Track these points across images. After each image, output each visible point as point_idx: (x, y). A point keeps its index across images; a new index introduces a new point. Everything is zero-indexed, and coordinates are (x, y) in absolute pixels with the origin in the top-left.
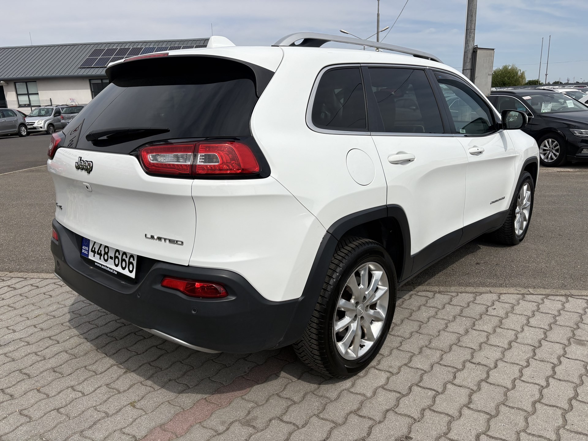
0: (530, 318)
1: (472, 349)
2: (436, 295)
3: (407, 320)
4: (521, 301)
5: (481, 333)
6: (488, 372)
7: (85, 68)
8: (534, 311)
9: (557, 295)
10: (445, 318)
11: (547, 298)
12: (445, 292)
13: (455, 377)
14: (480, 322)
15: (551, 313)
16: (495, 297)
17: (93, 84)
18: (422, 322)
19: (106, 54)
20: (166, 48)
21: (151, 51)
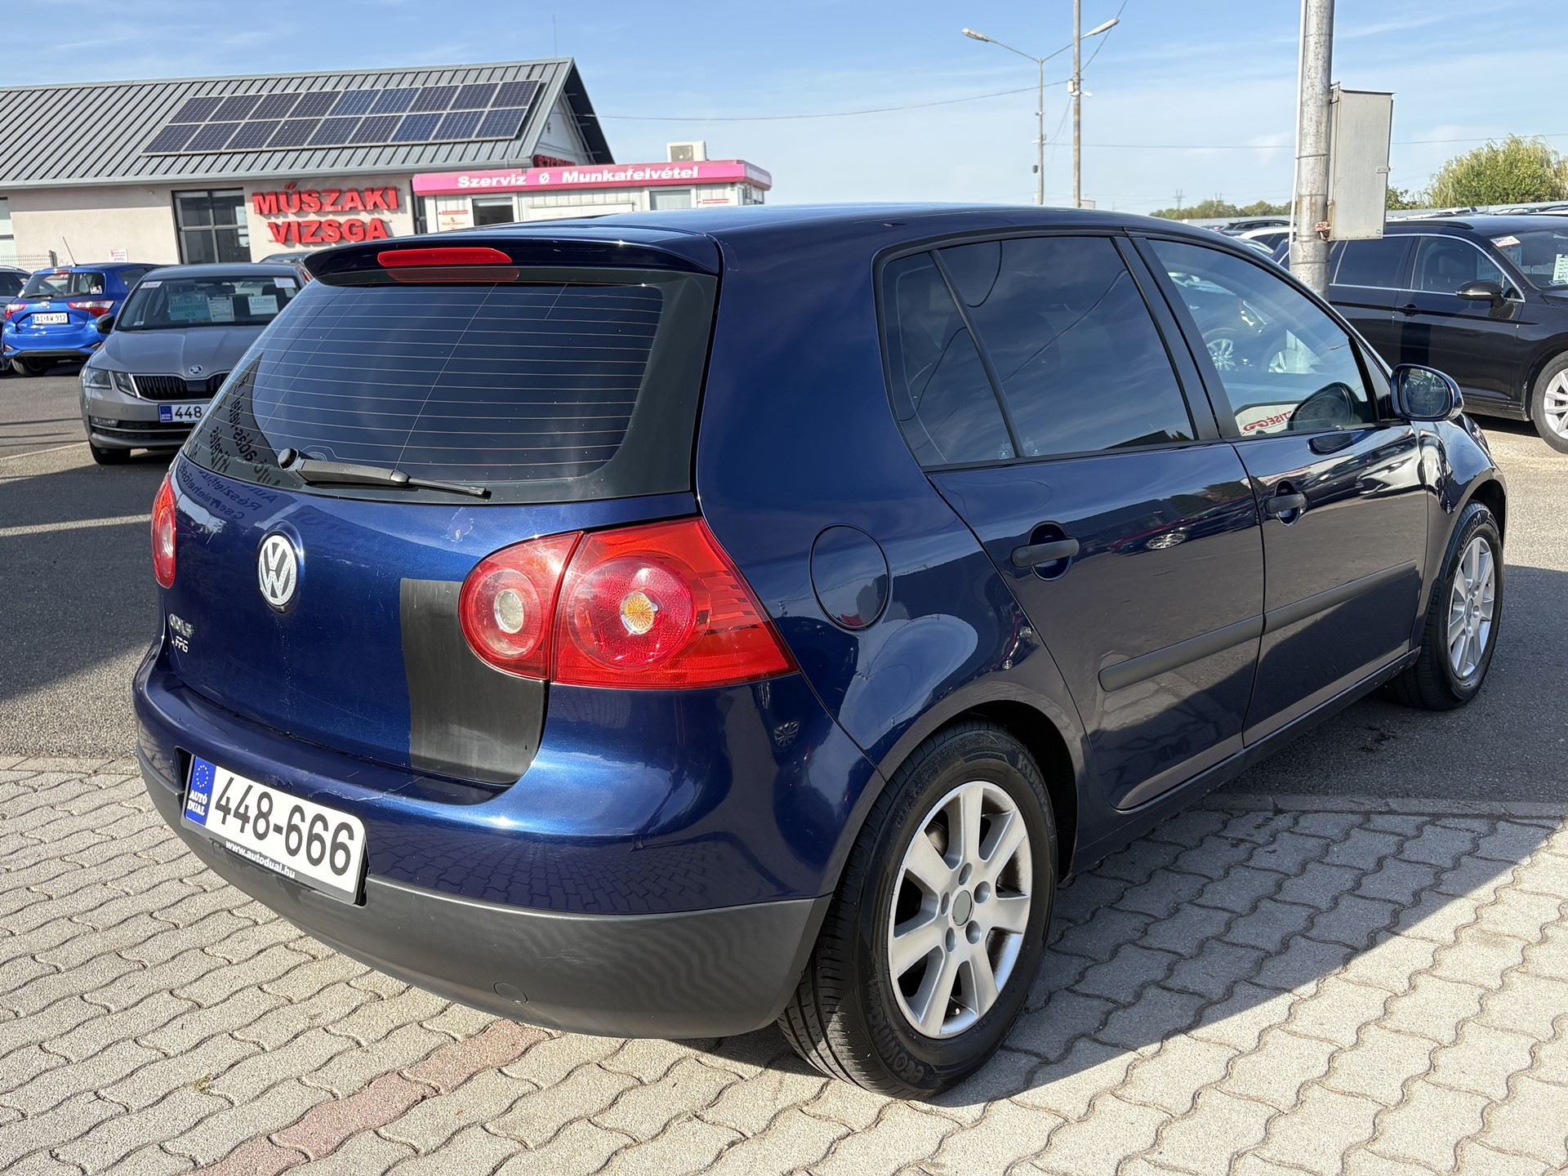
0: (1368, 874)
1: (1173, 953)
4: (1355, 832)
5: (1213, 913)
7: (161, 156)
8: (1383, 858)
9: (1465, 816)
11: (1433, 824)
13: (1106, 1023)
14: (1220, 886)
15: (1432, 862)
17: (182, 200)
19: (224, 113)
20: (411, 92)
21: (365, 101)
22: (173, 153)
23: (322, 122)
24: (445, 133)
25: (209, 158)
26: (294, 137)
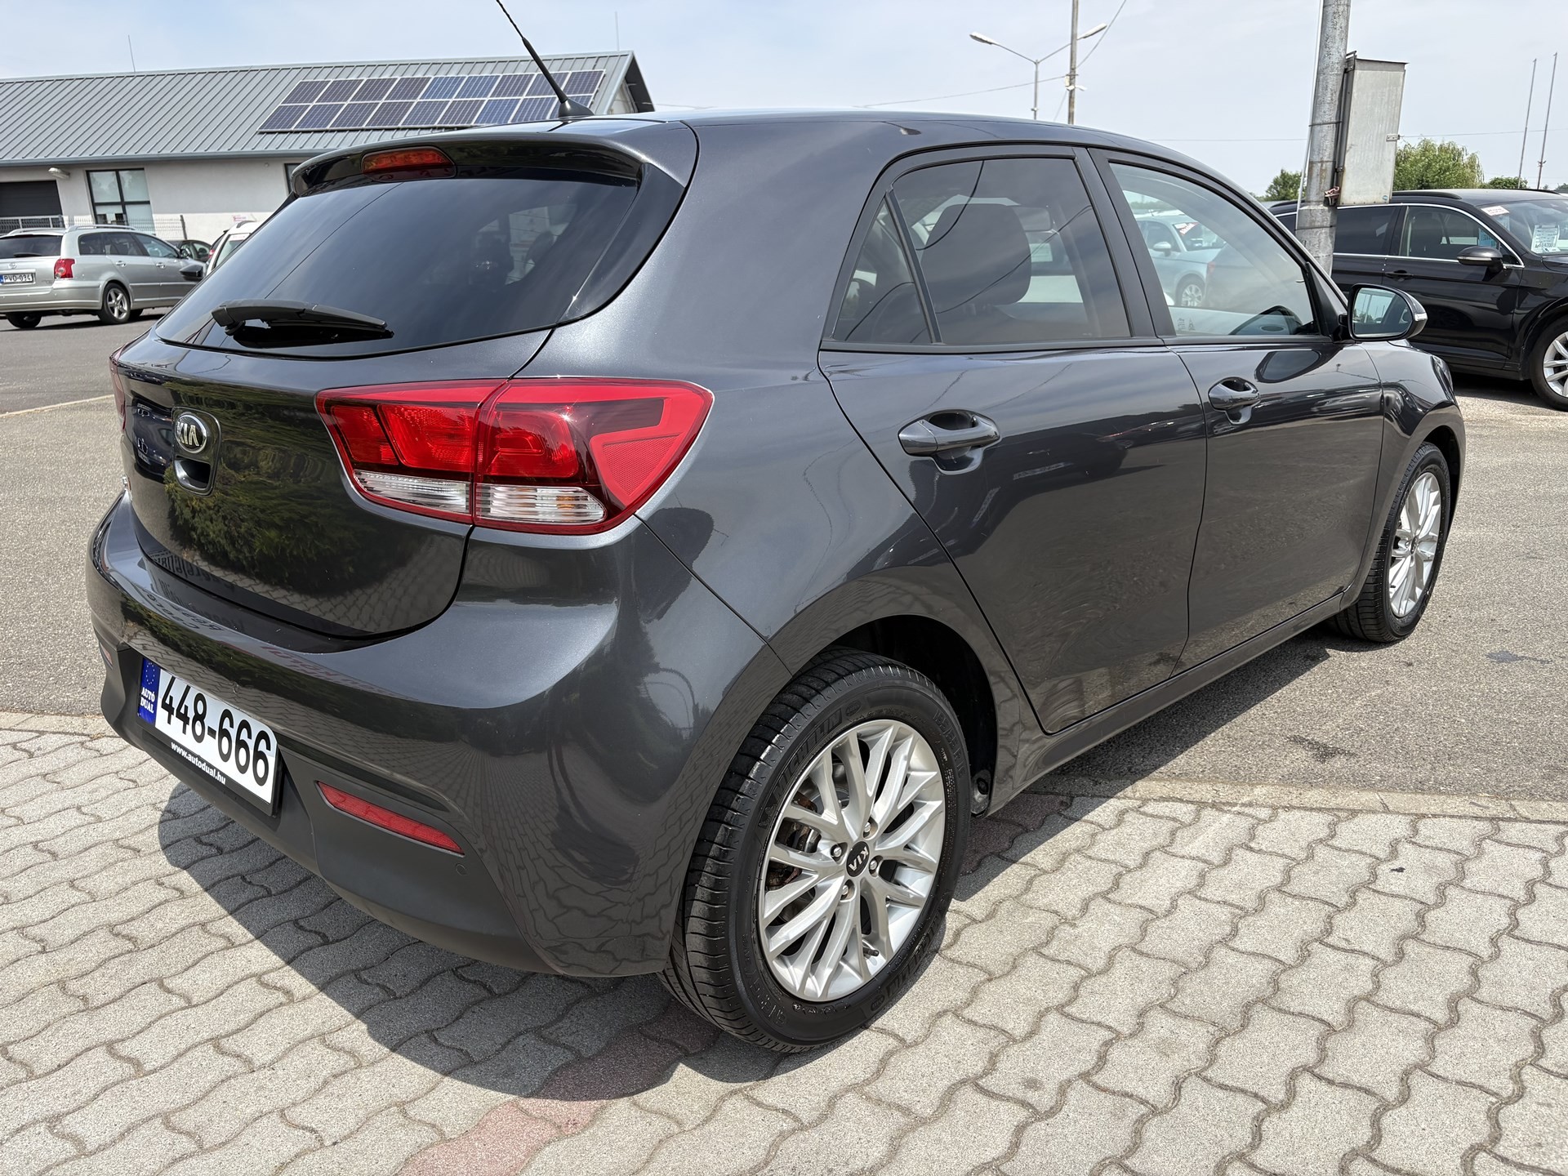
0: (1522, 906)
1: (1322, 1021)
2: (1204, 814)
3: (1103, 902)
5: (1351, 959)
6: (1380, 1118)
7: (274, 133)
8: (1531, 883)
12: (1233, 805)
13: (1261, 1135)
14: (1350, 919)
16: (1399, 826)
18: (1152, 912)
19: (329, 95)
20: (491, 80)
21: (452, 87)
22: (285, 130)
23: (415, 104)
24: (522, 116)
25: (317, 134)
26: (390, 118)
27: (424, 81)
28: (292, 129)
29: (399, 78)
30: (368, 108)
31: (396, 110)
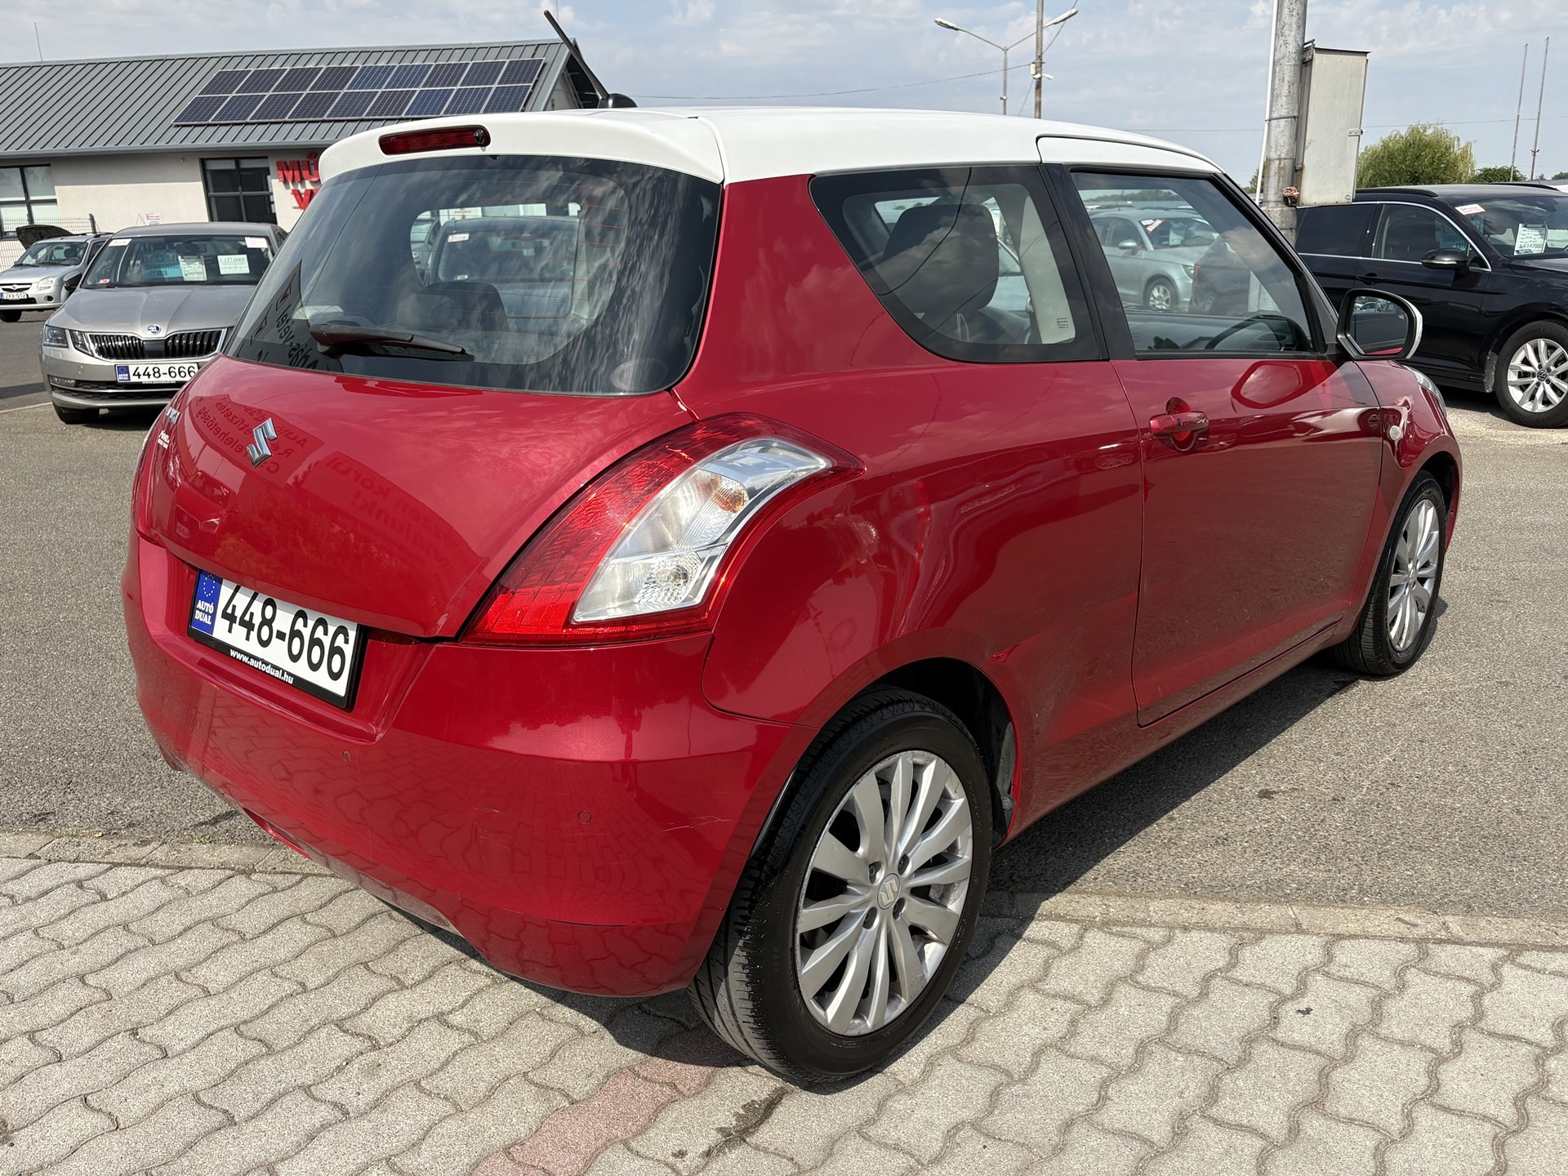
0: (1445, 1060)
2: (1089, 936)
3: (952, 1061)
4: (1412, 976)
5: (1238, 1139)
7: (191, 126)
8: (1459, 1027)
9: (1553, 948)
10: (1106, 1052)
11: (1513, 962)
12: (1124, 925)
14: (1241, 1081)
15: (1527, 1035)
16: (1309, 950)
17: (214, 172)
18: (1008, 1074)
19: (249, 85)
20: (424, 69)
21: (381, 76)
22: (202, 123)
23: (340, 96)
24: (454, 109)
25: (235, 128)
26: (315, 109)
27: (352, 70)
28: (210, 121)
29: (325, 67)
30: (291, 99)
31: (320, 101)
